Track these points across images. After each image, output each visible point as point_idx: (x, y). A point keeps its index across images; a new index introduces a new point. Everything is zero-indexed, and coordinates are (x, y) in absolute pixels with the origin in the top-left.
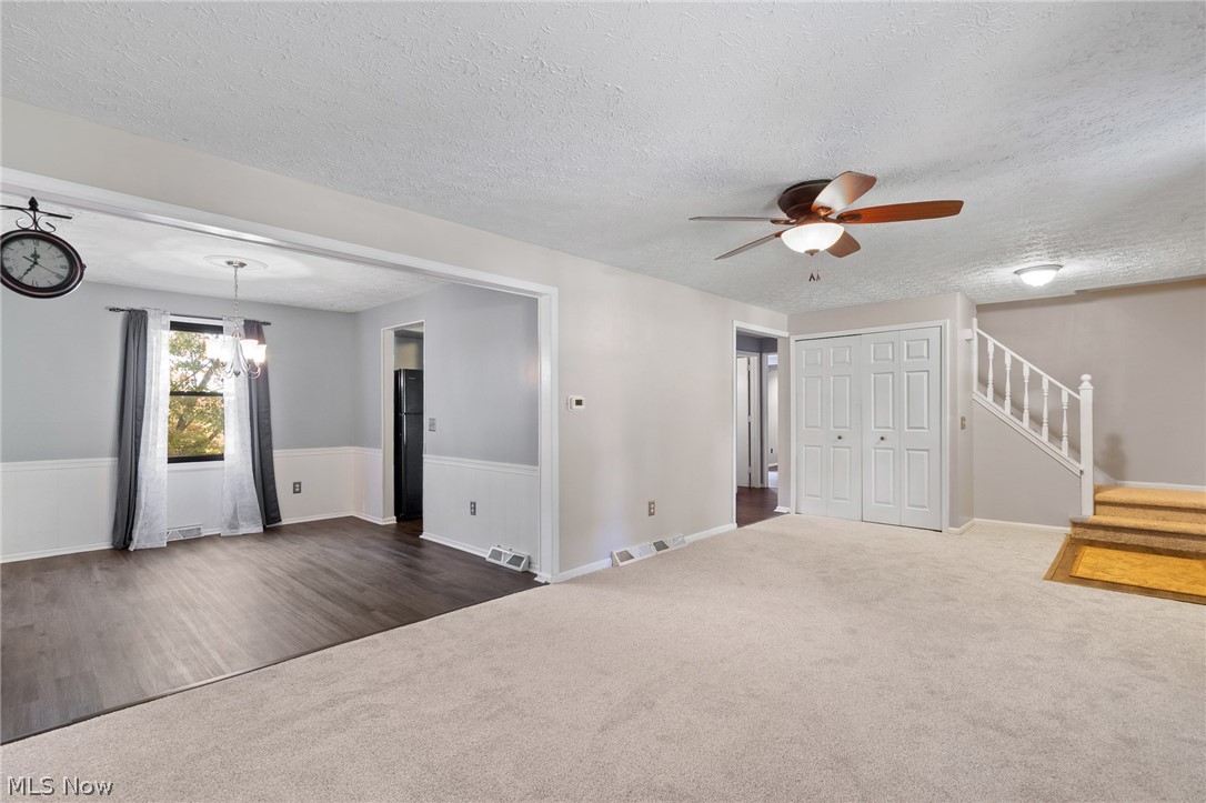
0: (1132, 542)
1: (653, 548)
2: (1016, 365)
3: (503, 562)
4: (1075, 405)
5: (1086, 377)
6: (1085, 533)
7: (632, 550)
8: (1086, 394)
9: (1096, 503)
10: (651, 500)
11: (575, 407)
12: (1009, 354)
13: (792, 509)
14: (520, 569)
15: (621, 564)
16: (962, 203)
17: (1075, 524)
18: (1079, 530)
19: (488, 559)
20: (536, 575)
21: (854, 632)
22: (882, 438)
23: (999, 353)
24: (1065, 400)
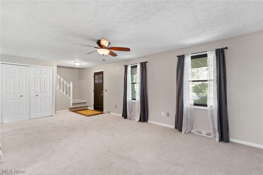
4: (70, 87)
5: (71, 82)
8: (71, 85)
9: (73, 104)
12: (58, 76)
22: (37, 95)
24: (68, 86)
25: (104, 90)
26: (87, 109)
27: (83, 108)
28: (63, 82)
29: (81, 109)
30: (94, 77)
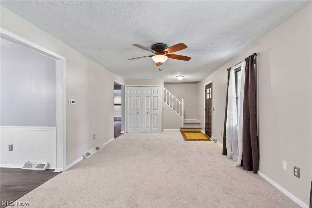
0: (190, 131)
1: (96, 150)
2: (171, 96)
3: (33, 168)
4: (181, 104)
5: (182, 99)
6: (183, 130)
7: (90, 152)
8: (183, 103)
9: (184, 124)
10: (94, 134)
11: (72, 103)
12: (170, 93)
13: (125, 132)
14: (44, 169)
15: (87, 157)
16: (191, 58)
17: (181, 128)
18: (182, 129)
19: (22, 168)
20: (54, 170)
21: (165, 162)
22: (148, 112)
23: (168, 93)
24: (179, 104)
25: (212, 109)
26: (200, 132)
27: (195, 130)
28: (174, 99)
29: (193, 130)
30: (206, 91)
